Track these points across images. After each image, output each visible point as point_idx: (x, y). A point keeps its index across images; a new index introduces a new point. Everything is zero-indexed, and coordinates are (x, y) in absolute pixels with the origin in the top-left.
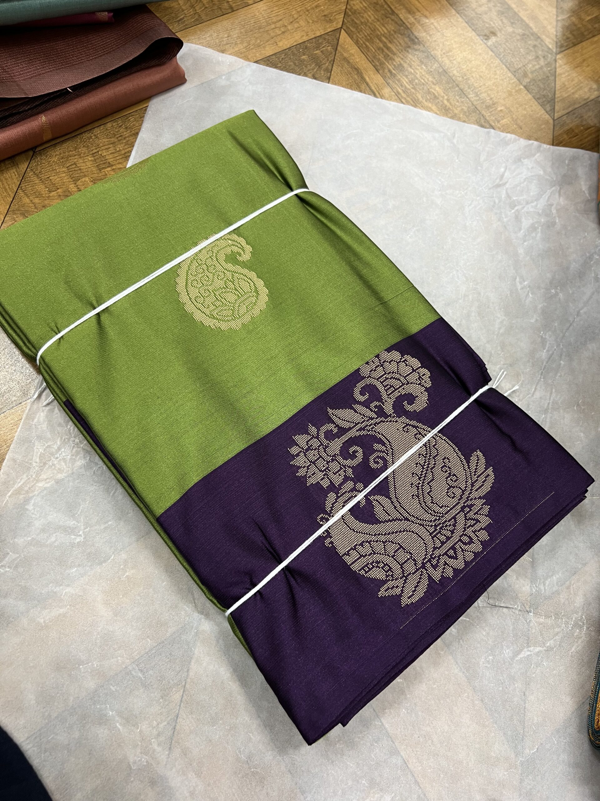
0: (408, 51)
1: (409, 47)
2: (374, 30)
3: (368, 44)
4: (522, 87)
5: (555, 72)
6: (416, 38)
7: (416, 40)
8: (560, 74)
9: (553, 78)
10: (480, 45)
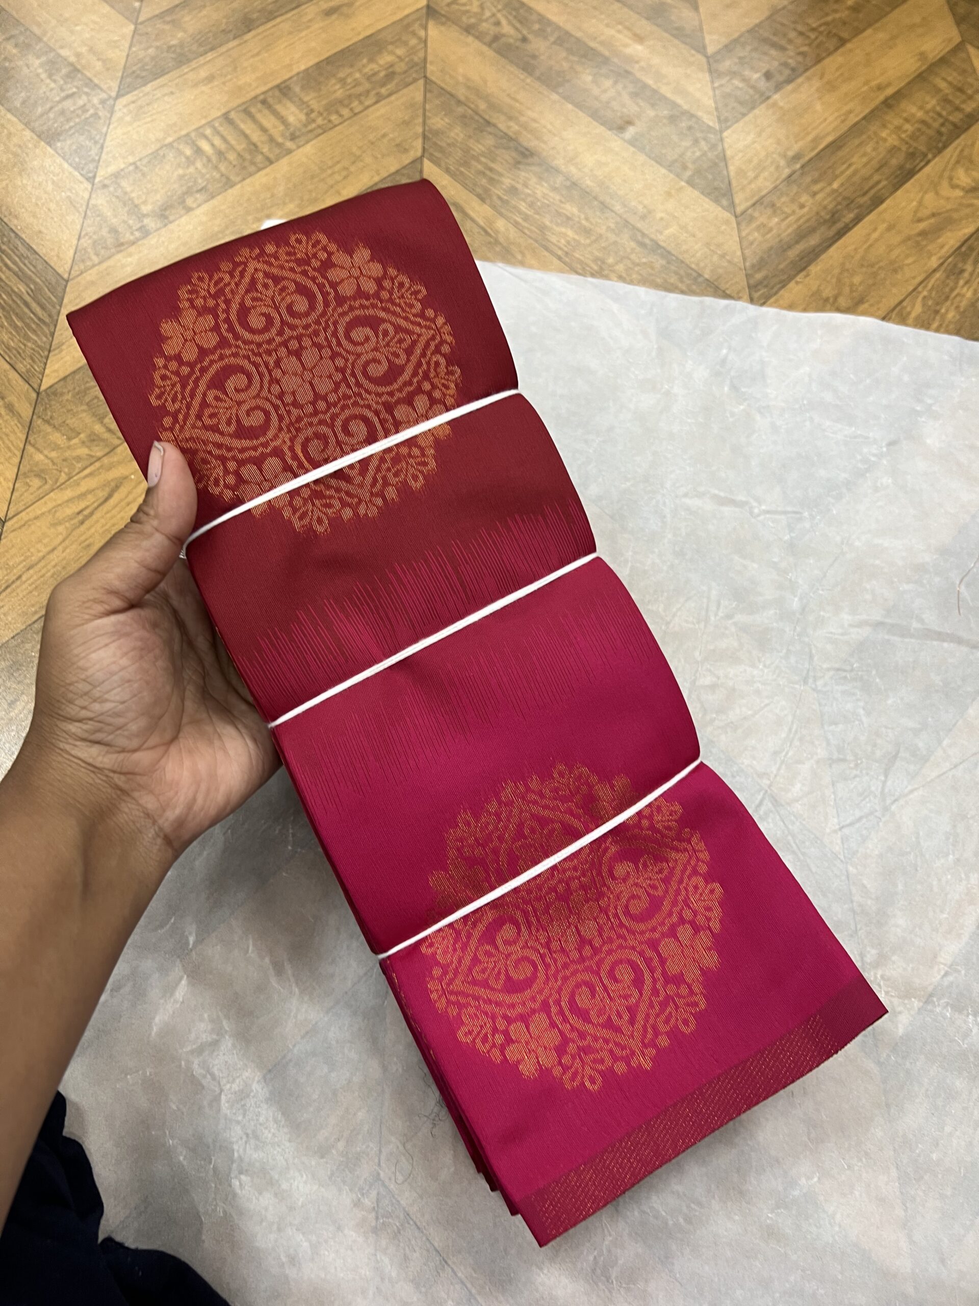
0: (519, 169)
1: (519, 163)
2: (467, 151)
3: (462, 169)
4: (683, 184)
5: (724, 156)
6: (527, 149)
7: (527, 153)
8: (733, 157)
9: (722, 164)
10: (616, 142)
